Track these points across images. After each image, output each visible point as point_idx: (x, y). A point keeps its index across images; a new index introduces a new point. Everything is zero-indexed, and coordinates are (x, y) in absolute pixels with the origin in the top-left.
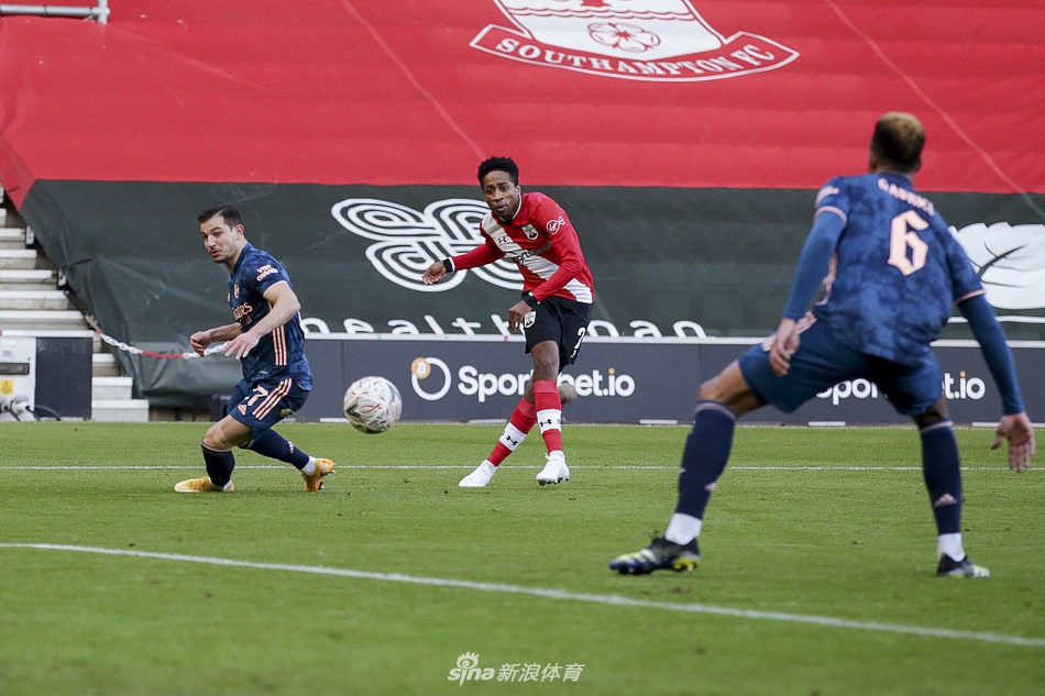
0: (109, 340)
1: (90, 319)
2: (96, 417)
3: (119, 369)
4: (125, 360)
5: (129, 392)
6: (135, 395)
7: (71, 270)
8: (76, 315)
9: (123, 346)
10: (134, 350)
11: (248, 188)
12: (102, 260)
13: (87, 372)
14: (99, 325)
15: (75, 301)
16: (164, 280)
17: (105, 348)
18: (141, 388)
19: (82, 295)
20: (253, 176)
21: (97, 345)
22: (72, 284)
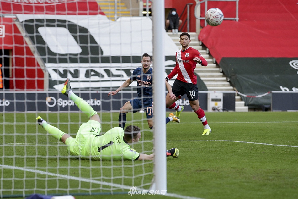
0: (239, 93)
1: (235, 89)
2: (236, 111)
3: (241, 100)
4: (243, 98)
5: (244, 105)
6: (245, 105)
7: (230, 77)
8: (232, 88)
9: (242, 95)
10: (245, 96)
11: (270, 58)
12: (238, 75)
13: (234, 100)
14: (237, 90)
15: (231, 84)
16: (251, 79)
17: (238, 95)
18: (246, 104)
19: (233, 83)
20: (271, 56)
21: (236, 94)
22: (231, 81)
